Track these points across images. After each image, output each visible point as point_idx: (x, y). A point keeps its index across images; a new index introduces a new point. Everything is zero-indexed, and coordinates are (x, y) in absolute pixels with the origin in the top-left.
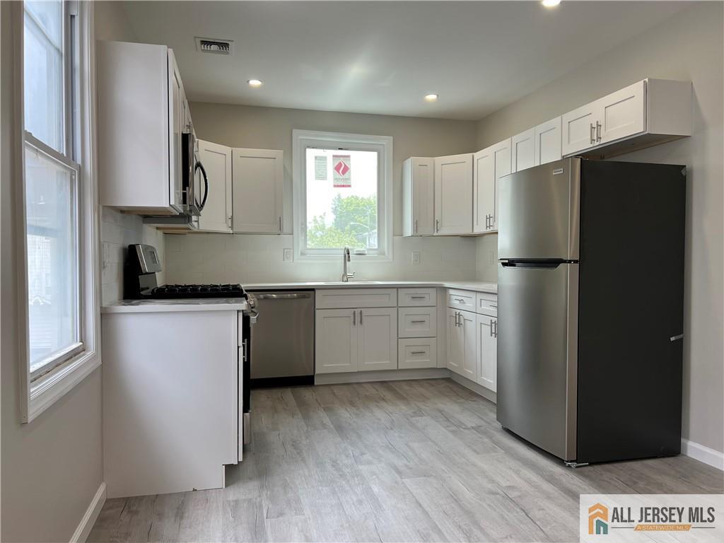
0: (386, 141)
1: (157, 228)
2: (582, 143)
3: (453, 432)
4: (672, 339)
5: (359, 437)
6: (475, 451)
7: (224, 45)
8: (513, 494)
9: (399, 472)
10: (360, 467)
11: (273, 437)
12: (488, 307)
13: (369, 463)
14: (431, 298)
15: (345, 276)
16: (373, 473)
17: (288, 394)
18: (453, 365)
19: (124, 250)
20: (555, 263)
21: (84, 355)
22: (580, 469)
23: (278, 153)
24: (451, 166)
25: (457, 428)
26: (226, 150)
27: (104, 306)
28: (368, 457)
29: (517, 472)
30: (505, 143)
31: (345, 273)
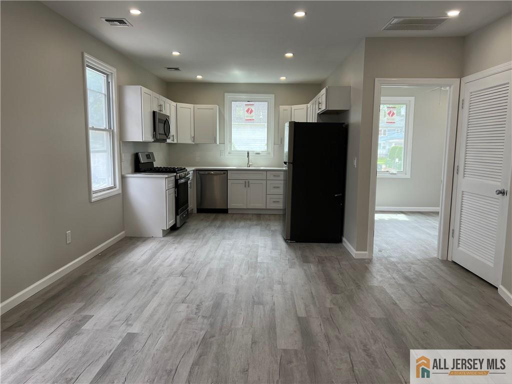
0: (272, 97)
4: (336, 195)
7: (176, 69)
14: (283, 176)
19: (134, 154)
21: (115, 189)
22: (291, 243)
23: (215, 106)
24: (298, 110)
26: (191, 106)
27: (123, 174)
31: (248, 163)
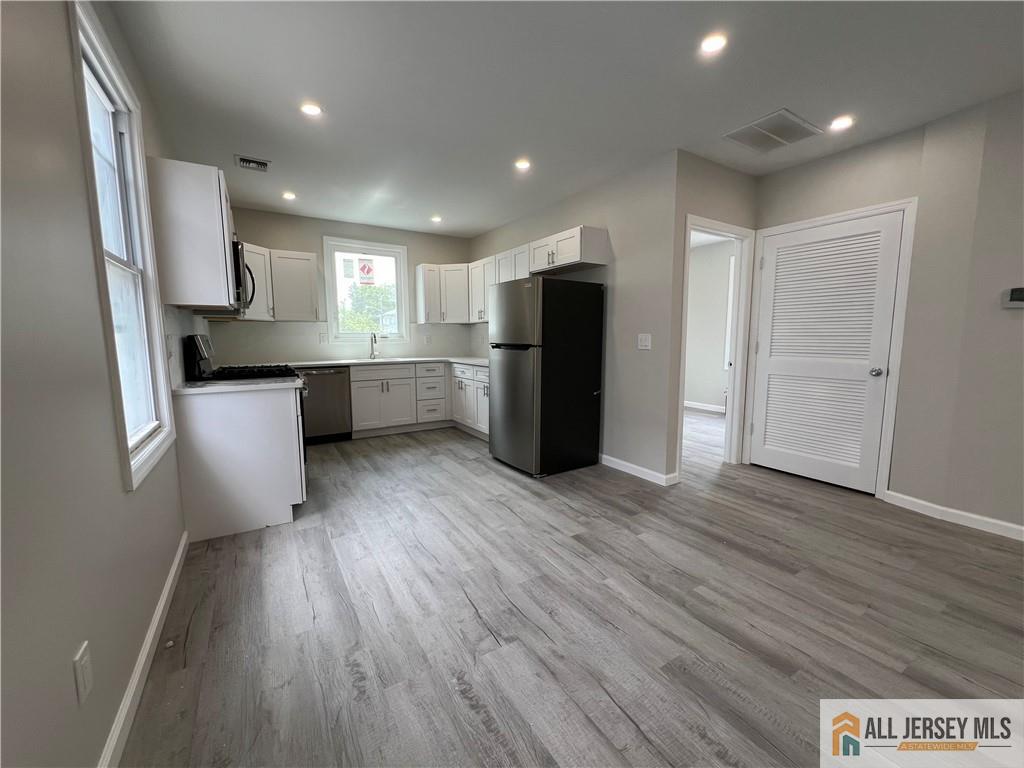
0: (402, 250)
1: (204, 318)
2: (542, 265)
3: (460, 463)
4: (595, 393)
5: (393, 474)
6: (477, 475)
7: (262, 165)
8: (503, 499)
9: (427, 496)
10: (398, 495)
11: (325, 481)
12: (482, 376)
13: (403, 491)
14: (441, 370)
15: (372, 356)
16: (407, 498)
17: (332, 448)
18: (457, 418)
19: (182, 340)
20: (526, 347)
21: (160, 432)
23: (312, 256)
24: (452, 272)
25: (462, 460)
26: (265, 251)
28: (402, 487)
29: (504, 486)
30: (490, 259)
31: (372, 353)
